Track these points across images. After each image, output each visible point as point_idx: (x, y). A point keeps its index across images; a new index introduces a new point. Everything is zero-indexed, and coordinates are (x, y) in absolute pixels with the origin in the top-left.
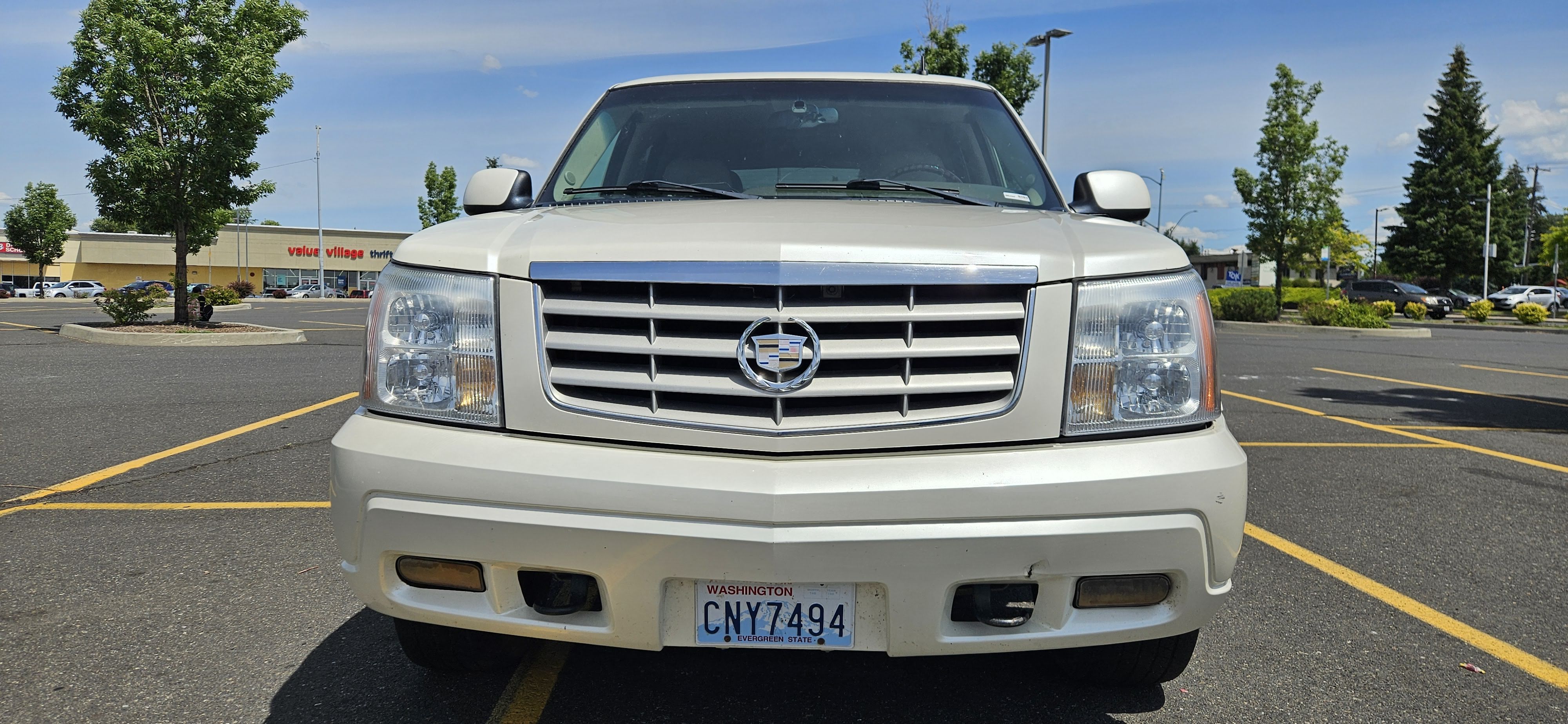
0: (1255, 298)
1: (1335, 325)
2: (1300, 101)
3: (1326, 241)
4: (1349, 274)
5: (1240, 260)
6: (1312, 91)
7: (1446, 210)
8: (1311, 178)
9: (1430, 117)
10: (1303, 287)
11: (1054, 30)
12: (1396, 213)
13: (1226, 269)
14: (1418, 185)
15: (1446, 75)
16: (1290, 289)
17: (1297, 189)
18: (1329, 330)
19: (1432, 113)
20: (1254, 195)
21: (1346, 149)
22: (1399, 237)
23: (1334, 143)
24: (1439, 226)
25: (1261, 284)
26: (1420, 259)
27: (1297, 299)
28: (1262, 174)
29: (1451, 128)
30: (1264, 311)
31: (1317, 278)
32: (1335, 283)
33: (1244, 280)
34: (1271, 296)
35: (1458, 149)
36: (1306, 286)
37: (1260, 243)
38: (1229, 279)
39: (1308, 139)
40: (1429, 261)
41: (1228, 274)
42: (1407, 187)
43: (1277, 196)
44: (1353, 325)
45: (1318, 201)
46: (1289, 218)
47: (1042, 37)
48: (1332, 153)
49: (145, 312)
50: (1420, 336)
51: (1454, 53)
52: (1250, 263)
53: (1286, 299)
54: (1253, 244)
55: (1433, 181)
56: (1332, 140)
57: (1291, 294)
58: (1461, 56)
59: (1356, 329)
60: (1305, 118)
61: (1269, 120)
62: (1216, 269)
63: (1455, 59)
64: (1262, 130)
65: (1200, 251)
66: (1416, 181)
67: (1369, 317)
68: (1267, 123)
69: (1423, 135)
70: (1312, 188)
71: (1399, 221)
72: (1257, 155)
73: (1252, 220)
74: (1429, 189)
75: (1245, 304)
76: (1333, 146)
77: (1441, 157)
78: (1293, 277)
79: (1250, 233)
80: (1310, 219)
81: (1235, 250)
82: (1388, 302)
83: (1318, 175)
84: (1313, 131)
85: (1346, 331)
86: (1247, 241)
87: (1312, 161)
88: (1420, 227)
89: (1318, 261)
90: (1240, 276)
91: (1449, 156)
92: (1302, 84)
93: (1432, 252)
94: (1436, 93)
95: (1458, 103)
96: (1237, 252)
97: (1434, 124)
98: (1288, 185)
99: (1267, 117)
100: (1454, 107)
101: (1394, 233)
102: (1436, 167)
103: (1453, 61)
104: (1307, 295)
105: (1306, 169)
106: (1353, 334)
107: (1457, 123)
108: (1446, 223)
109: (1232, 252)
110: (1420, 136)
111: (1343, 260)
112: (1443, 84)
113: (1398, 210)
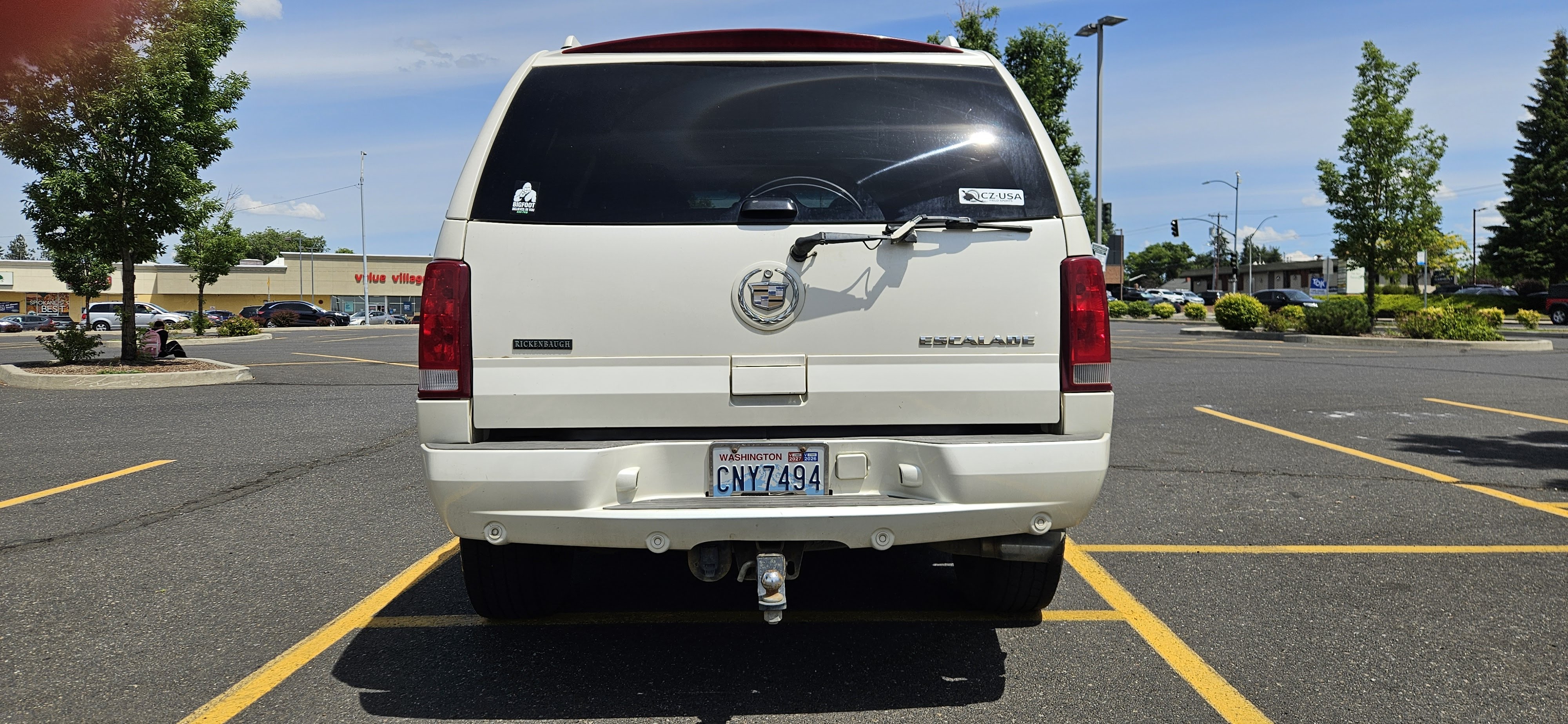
0: (1344, 309)
1: (1439, 338)
2: (1390, 87)
3: (1425, 243)
4: (1445, 279)
5: (1324, 266)
6: (1406, 74)
7: (1552, 209)
8: (1405, 174)
9: (1530, 108)
10: (1394, 294)
11: (1106, 17)
12: (1498, 212)
13: (1310, 276)
14: (1522, 182)
15: (1547, 62)
16: (1382, 296)
17: (1389, 186)
18: (1432, 343)
19: (1533, 104)
20: (1341, 194)
21: (1444, 139)
22: (1502, 236)
23: (1431, 132)
24: (1546, 225)
25: (1348, 292)
26: (1527, 260)
27: (1390, 307)
28: (1350, 170)
29: (1554, 120)
30: (1355, 323)
31: (1409, 284)
32: (1431, 289)
33: (1330, 287)
34: (1362, 305)
35: (1563, 143)
36: (1399, 293)
37: (1347, 248)
38: (1313, 286)
39: (1400, 130)
40: (1537, 262)
41: (1312, 281)
42: (1508, 184)
43: (1366, 195)
44: (1460, 337)
45: (1415, 198)
46: (1381, 219)
47: (1094, 26)
48: (1428, 143)
49: (94, 349)
50: (1541, 349)
51: (1555, 38)
52: (1335, 269)
53: (1379, 308)
54: (1340, 250)
55: (1537, 177)
56: (1427, 129)
57: (1385, 302)
58: (1563, 41)
59: (1464, 342)
60: (1397, 106)
61: (1355, 109)
62: (1299, 277)
63: (1556, 45)
64: (1348, 120)
65: (1282, 258)
66: (1519, 178)
67: (1480, 328)
68: (1354, 113)
69: (1523, 128)
70: (1406, 185)
71: (1500, 220)
72: (1341, 148)
73: (1338, 221)
74: (1534, 187)
75: (1332, 315)
76: (1429, 135)
77: (1545, 150)
78: (1383, 283)
79: (1336, 237)
80: (1405, 220)
81: (1319, 256)
82: (1496, 310)
83: (1414, 168)
84: (1407, 120)
85: (1453, 344)
86: (1333, 246)
87: (1406, 154)
88: (1526, 226)
89: (1411, 266)
90: (1325, 284)
91: (1553, 149)
92: (1394, 66)
93: (1538, 252)
94: (1536, 82)
95: (1561, 92)
96: (1322, 258)
97: (1537, 116)
98: (1379, 182)
99: (1355, 104)
100: (1557, 98)
101: (1497, 233)
102: (1540, 163)
103: (1554, 47)
104: (1400, 303)
105: (1399, 163)
106: (1462, 348)
107: (1561, 114)
108: (1554, 223)
109: (1316, 258)
110: (1520, 129)
111: (1438, 264)
112: (1544, 72)
113: (1499, 208)
